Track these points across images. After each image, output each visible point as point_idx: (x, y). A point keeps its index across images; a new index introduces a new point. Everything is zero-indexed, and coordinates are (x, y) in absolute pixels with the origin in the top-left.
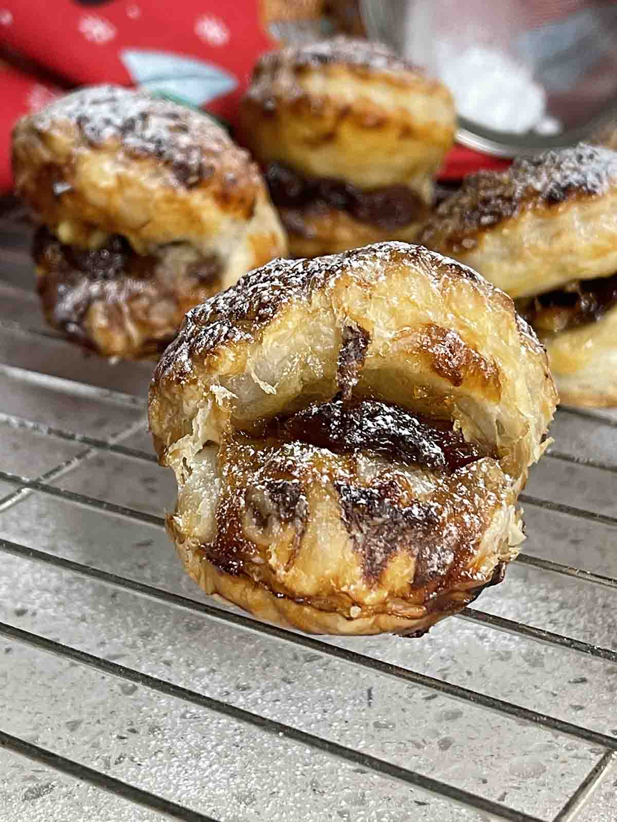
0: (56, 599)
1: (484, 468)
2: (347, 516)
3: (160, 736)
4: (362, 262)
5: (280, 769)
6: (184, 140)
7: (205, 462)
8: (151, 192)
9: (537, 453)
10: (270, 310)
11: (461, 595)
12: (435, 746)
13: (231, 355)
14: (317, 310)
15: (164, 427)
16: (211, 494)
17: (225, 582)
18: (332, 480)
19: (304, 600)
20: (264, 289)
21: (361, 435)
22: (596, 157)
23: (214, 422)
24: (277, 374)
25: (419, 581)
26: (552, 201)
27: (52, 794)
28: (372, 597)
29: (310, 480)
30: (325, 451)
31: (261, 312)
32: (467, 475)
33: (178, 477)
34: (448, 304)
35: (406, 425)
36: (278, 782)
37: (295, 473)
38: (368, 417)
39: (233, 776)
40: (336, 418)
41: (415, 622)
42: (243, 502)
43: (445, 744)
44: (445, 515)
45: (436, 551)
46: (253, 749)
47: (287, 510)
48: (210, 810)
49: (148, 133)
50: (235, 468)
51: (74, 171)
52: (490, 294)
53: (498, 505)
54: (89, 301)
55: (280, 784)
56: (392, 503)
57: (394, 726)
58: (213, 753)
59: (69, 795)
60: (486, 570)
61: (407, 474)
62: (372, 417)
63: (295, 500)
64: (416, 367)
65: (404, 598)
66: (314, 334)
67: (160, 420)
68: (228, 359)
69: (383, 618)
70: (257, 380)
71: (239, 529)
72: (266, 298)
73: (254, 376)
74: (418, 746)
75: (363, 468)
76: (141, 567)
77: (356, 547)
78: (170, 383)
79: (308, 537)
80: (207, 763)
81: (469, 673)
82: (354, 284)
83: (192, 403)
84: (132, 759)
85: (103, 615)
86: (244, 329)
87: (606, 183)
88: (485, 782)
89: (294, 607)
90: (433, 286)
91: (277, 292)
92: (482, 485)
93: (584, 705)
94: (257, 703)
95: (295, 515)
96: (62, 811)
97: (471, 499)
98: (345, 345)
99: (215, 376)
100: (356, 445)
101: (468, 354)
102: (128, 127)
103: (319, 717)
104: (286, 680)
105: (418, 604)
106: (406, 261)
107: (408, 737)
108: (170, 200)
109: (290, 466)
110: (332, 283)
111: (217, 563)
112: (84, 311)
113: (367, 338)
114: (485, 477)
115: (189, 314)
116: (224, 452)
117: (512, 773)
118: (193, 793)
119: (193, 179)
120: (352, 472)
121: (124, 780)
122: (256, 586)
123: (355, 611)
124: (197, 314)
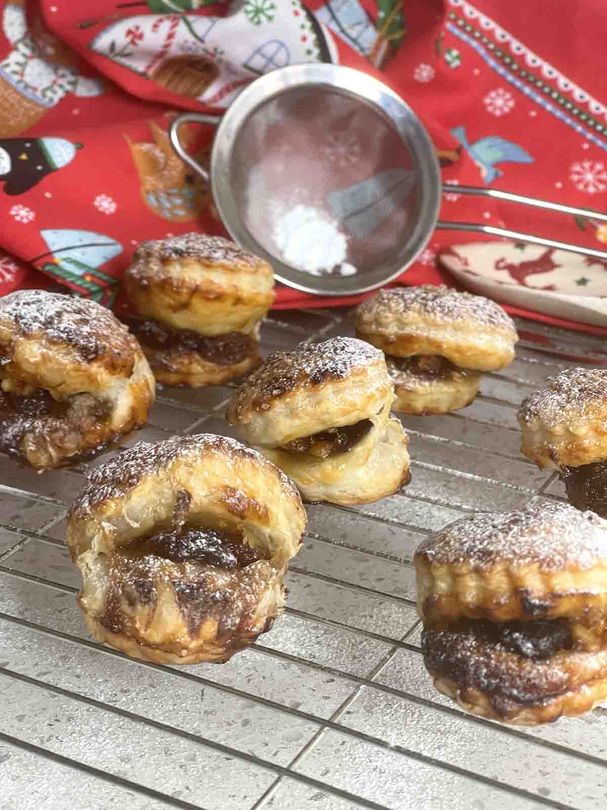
0: (5, 635)
1: (259, 567)
2: (179, 599)
3: (74, 723)
4: (188, 451)
5: (147, 741)
6: (86, 329)
7: (99, 565)
8: (65, 365)
9: (293, 553)
10: (135, 480)
11: (246, 640)
12: (240, 724)
13: (113, 505)
14: (161, 480)
15: (75, 542)
16: (103, 585)
17: (110, 636)
18: (171, 578)
19: (156, 646)
20: (132, 466)
21: (188, 552)
22: (346, 349)
23: (104, 542)
24: (140, 516)
25: (221, 633)
26: (315, 382)
27: (10, 760)
28: (193, 644)
29: (158, 579)
30: (167, 561)
31: (130, 481)
32: (249, 571)
33: (83, 574)
34: (237, 474)
35: (213, 544)
36: (145, 749)
37: (150, 575)
38: (192, 541)
39: (118, 746)
40: (174, 542)
41: (219, 656)
42: (120, 592)
43: (246, 723)
44: (235, 596)
45: (230, 617)
46: (130, 729)
47: (145, 597)
48: (104, 766)
49: (62, 326)
50: (116, 571)
51: (13, 351)
52: (263, 464)
53: (266, 588)
54: (24, 433)
55: (146, 750)
56: (205, 591)
57: (216, 713)
58: (106, 733)
59: (20, 760)
60: (260, 625)
61: (214, 573)
62: (194, 540)
63: (150, 591)
64: (219, 510)
65: (213, 644)
66: (160, 493)
67: (73, 538)
68: (112, 507)
69: (202, 655)
70: (128, 520)
71: (118, 607)
72: (133, 473)
73: (126, 518)
74: (229, 724)
75: (188, 571)
76: (60, 611)
77: (184, 616)
78: (78, 519)
79: (157, 611)
80: (103, 739)
81: (264, 678)
82: (182, 466)
83: (92, 531)
84: (57, 738)
85: (36, 646)
86: (120, 490)
87: (349, 369)
88: (267, 745)
89: (149, 651)
90: (229, 464)
91: (140, 469)
92: (257, 577)
93: (331, 696)
94: (133, 701)
95: (150, 600)
96: (16, 770)
97: (251, 585)
98: (178, 501)
99: (104, 516)
100: (185, 557)
101: (249, 502)
102: (48, 323)
103: (171, 709)
104: (151, 686)
105: (221, 647)
106: (213, 450)
107: (224, 719)
108: (77, 370)
109: (147, 571)
110: (170, 465)
111: (106, 627)
112: (20, 439)
113: (190, 497)
114: (260, 572)
115: (89, 477)
116: (110, 560)
117: (283, 739)
118: (94, 757)
119: (91, 357)
120: (182, 573)
121: (52, 751)
122: (129, 638)
123: (184, 652)
124: (94, 478)
